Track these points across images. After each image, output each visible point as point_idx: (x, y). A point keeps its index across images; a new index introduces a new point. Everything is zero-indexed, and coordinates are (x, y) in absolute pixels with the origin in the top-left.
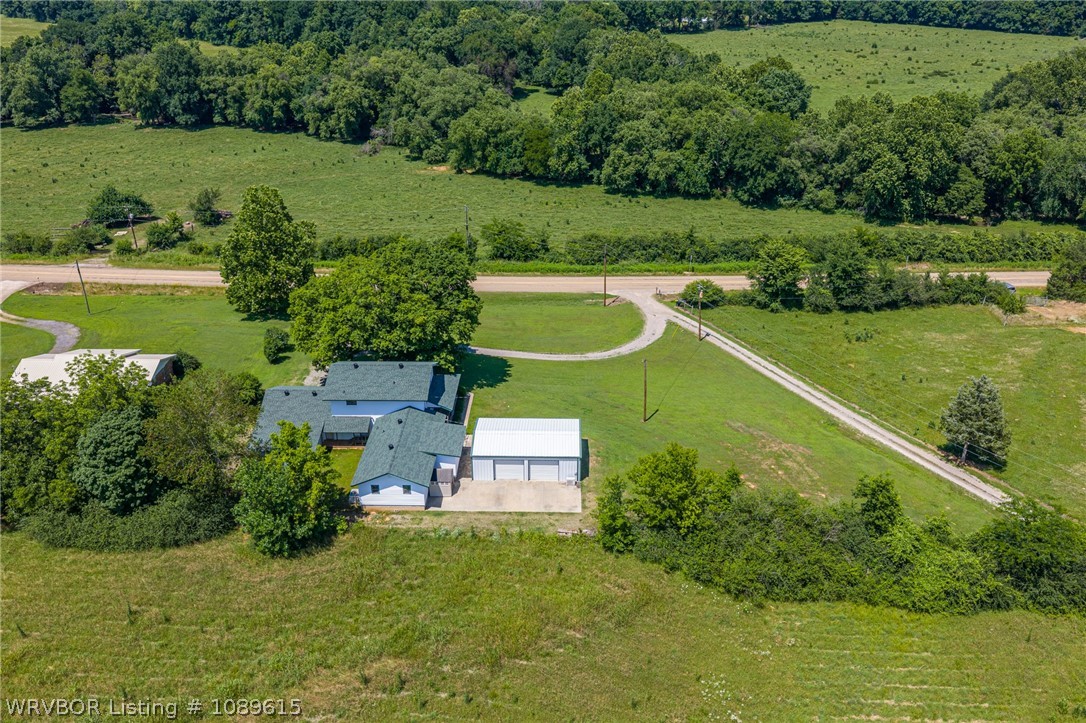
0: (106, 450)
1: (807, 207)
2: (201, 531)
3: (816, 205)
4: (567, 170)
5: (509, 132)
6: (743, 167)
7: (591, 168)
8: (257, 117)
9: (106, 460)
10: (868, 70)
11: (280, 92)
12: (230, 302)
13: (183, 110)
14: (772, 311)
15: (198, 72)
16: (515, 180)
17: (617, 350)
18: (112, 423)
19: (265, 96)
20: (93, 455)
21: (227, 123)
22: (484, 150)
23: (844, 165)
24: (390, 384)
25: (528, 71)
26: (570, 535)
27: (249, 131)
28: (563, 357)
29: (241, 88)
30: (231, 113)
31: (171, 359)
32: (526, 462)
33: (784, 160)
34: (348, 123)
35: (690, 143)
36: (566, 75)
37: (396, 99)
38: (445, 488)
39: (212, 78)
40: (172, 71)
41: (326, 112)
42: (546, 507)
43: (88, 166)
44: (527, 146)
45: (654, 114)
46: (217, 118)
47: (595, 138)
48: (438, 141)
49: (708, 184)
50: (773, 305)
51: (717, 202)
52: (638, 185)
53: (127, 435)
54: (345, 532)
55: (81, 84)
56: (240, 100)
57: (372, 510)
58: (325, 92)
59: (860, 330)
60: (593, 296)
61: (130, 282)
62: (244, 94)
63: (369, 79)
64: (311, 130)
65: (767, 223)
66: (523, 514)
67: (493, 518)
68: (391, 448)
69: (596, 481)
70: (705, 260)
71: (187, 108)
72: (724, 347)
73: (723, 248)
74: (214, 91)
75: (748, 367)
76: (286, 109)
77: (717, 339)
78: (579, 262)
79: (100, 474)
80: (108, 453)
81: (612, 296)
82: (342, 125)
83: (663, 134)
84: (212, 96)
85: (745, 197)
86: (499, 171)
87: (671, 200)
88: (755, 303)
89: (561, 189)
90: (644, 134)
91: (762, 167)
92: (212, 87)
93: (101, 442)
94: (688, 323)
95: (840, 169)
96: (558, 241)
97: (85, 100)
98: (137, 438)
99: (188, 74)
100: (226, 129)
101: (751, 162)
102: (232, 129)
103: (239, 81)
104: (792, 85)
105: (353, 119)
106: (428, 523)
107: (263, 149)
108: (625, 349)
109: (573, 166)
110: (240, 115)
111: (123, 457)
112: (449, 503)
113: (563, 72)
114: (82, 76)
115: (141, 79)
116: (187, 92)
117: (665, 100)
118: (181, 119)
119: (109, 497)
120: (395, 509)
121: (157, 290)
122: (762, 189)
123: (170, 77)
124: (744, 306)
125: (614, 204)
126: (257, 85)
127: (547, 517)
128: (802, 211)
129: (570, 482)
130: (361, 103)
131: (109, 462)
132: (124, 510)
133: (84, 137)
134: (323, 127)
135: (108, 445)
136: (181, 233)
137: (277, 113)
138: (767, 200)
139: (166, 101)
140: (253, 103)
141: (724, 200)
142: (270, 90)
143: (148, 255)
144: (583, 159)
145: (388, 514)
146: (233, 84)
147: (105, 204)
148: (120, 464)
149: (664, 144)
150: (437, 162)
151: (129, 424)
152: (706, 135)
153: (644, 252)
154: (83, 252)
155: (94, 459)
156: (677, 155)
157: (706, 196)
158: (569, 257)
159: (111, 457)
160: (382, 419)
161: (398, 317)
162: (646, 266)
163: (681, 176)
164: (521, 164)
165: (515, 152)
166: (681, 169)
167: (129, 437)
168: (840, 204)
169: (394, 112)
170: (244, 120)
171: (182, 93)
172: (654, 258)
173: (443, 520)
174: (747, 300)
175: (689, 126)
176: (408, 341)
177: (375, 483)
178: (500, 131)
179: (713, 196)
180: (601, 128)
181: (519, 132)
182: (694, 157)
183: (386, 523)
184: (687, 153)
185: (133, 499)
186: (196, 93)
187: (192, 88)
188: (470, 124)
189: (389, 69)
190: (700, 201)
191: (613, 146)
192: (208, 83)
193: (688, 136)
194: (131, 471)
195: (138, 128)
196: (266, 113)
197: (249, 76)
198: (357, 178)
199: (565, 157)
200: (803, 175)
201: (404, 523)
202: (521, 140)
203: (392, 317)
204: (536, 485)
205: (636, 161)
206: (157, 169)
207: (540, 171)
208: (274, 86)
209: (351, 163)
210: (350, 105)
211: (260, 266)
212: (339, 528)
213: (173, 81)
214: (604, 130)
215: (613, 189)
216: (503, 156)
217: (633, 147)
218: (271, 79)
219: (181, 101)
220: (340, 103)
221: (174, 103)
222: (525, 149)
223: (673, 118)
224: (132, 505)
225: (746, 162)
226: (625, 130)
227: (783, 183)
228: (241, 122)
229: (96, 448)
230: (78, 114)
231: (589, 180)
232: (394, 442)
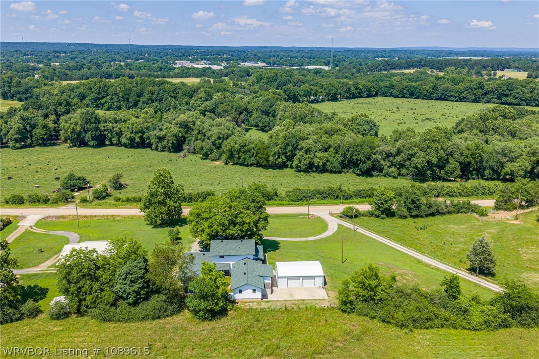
0: (131, 276)
1: (385, 176)
2: (169, 312)
3: (388, 175)
4: (277, 162)
5: (250, 146)
6: (357, 159)
7: (287, 161)
8: (128, 142)
9: (131, 281)
10: (397, 118)
11: (139, 131)
12: (147, 220)
13: (92, 139)
14: (382, 218)
15: (99, 122)
16: (253, 167)
17: (321, 236)
18: (133, 265)
19: (132, 133)
20: (125, 279)
21: (112, 144)
22: (238, 154)
23: (400, 157)
24: (238, 248)
25: (247, 120)
26: (326, 307)
27: (123, 148)
28: (298, 239)
29: (120, 129)
30: (115, 140)
32: (301, 279)
33: (374, 156)
34: (173, 143)
35: (331, 149)
36: (266, 122)
37: (195, 132)
38: (268, 291)
39: (106, 124)
40: (88, 121)
41: (161, 139)
42: (312, 297)
43: (51, 164)
44: (259, 152)
45: (315, 137)
46: (107, 142)
47: (290, 148)
48: (215, 150)
49: (340, 167)
50: (382, 216)
51: (345, 175)
52: (311, 168)
53: (139, 270)
54: (231, 309)
55: (43, 128)
56: (120, 134)
57: (240, 301)
58: (161, 130)
59: (421, 225)
60: (302, 215)
61: (91, 214)
62: (121, 131)
63: (180, 124)
64: (154, 147)
65: (369, 183)
66: (303, 300)
67: (292, 302)
68: (245, 274)
69: (330, 286)
70: (347, 199)
71: (94, 138)
72: (365, 233)
73: (354, 193)
74: (107, 130)
75: (378, 241)
76: (141, 138)
77: (361, 230)
78: (292, 200)
79: (127, 287)
80: (132, 278)
81: (310, 215)
82: (169, 144)
83: (319, 146)
84: (106, 132)
85: (358, 172)
86: (246, 163)
87: (325, 174)
88: (374, 215)
89: (275, 170)
90: (312, 146)
91: (365, 159)
92: (106, 129)
93: (129, 273)
94: (347, 224)
95: (398, 159)
96: (282, 192)
97: (44, 135)
98: (143, 271)
99: (95, 123)
100: (112, 147)
101: (362, 156)
102: (115, 147)
103: (119, 126)
104: (371, 125)
105: (175, 142)
106: (264, 305)
107: (132, 156)
108: (323, 235)
109: (280, 160)
110: (120, 142)
111: (138, 279)
112: (271, 297)
113: (264, 120)
114: (44, 124)
115: (73, 125)
116: (94, 131)
117: (319, 131)
118: (91, 143)
119: (130, 298)
120: (248, 301)
122: (366, 168)
123: (87, 124)
124: (369, 217)
125: (299, 176)
126: (128, 127)
127: (314, 301)
128: (383, 178)
129: (320, 287)
130: (178, 135)
131: (132, 282)
132: (135, 304)
133: (44, 152)
134: (160, 145)
135: (132, 274)
136: (106, 193)
137: (137, 140)
138: (368, 173)
139: (84, 135)
140: (126, 135)
141: (348, 174)
142: (135, 129)
143: (94, 203)
144: (283, 157)
145: (246, 302)
146: (116, 127)
147: (70, 181)
148: (136, 282)
149: (320, 150)
150: (216, 160)
151: (140, 265)
152: (339, 146)
153: (320, 196)
154: (64, 202)
155: (125, 281)
156: (326, 154)
157: (340, 172)
158: (287, 198)
159: (133, 279)
160: (235, 263)
161: (239, 220)
162: (322, 201)
163: (328, 164)
164: (256, 160)
165: (253, 155)
166: (328, 161)
167: (140, 271)
168: (399, 174)
169: (193, 138)
170: (121, 143)
171: (92, 131)
173: (270, 304)
174: (371, 214)
175: (330, 142)
176: (242, 231)
177: (240, 289)
178: (245, 145)
179: (343, 172)
180: (292, 144)
181: (255, 146)
182: (333, 156)
183: (246, 306)
184: (330, 154)
185: (140, 298)
186: (99, 131)
187: (97, 129)
188: (233, 143)
189: (190, 119)
190: (337, 174)
191: (298, 151)
192: (104, 127)
193: (330, 147)
194: (141, 285)
195: (70, 147)
196: (132, 140)
197: (123, 123)
198: (180, 168)
199: (276, 156)
200: (382, 162)
201: (254, 306)
202: (256, 149)
203: (236, 221)
204: (306, 289)
205: (309, 158)
206: (84, 166)
207: (265, 163)
208: (136, 128)
209: (175, 161)
210: (175, 135)
212: (228, 308)
213: (88, 126)
214: (294, 144)
215: (298, 169)
216: (247, 157)
217: (308, 151)
218: (135, 125)
219: (91, 135)
220: (169, 135)
221: (88, 136)
222: (258, 153)
223: (323, 139)
224: (139, 301)
225: (358, 157)
226: (302, 144)
227: (374, 166)
228: (119, 144)
229: (126, 276)
230: (40, 142)
231: (286, 167)
232: (245, 271)
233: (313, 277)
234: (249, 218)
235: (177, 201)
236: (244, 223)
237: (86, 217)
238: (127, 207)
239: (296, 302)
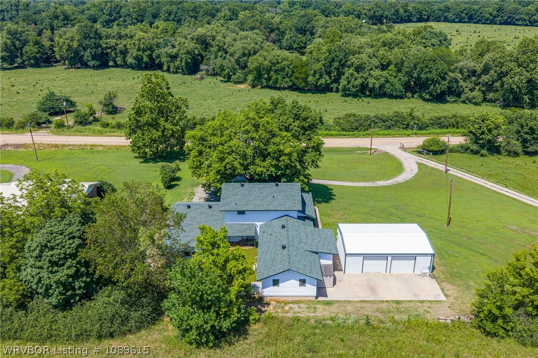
0: (51, 253)
1: (464, 102)
2: (132, 323)
3: (469, 101)
4: (319, 83)
5: (283, 63)
6: (427, 78)
7: (332, 83)
8: (134, 61)
9: (50, 261)
11: (147, 47)
12: (134, 150)
13: (92, 58)
14: (482, 155)
15: (101, 38)
16: (287, 91)
17: (396, 180)
18: (56, 229)
19: (139, 50)
20: (39, 257)
21: (117, 66)
22: (268, 74)
23: (488, 76)
24: (271, 197)
25: (279, 40)
26: (449, 321)
27: (129, 70)
28: (362, 184)
29: (125, 46)
30: (119, 60)
31: (96, 185)
32: (390, 258)
33: (451, 74)
34: (187, 63)
35: (392, 67)
36: (301, 42)
37: (215, 49)
38: (328, 281)
39: (108, 41)
40: (86, 37)
41: (174, 57)
42: (414, 295)
43: (38, 86)
44: (295, 70)
45: (370, 50)
46: (111, 63)
47: (336, 64)
48: (240, 71)
49: (404, 90)
50: (482, 152)
51: (409, 100)
52: (364, 91)
53: (69, 239)
54: (257, 321)
55: (35, 44)
56: (124, 53)
57: (272, 300)
58: (173, 46)
60: (360, 149)
61: (64, 143)
62: (126, 50)
63: (197, 39)
64: (165, 68)
65: (444, 110)
66: (398, 302)
67: (375, 306)
68: (284, 247)
69: (444, 273)
70: (420, 129)
71: (94, 57)
72: (463, 177)
73: (431, 121)
74: (110, 48)
75: (490, 190)
76: (150, 56)
77: (453, 171)
78: (343, 130)
79: (44, 274)
80: (52, 256)
81: (373, 149)
82: (183, 64)
83: (375, 62)
84: (109, 51)
85: (427, 97)
86: (278, 86)
87: (382, 99)
88: (469, 151)
89: (314, 95)
90: (365, 61)
91: (439, 78)
92: (108, 46)
93: (46, 246)
94: (431, 163)
95: (485, 78)
96: (329, 119)
97: (37, 53)
98: (77, 242)
99: (95, 38)
100: (116, 69)
101: (434, 75)
102: (120, 69)
103: (124, 42)
105: (189, 61)
106: (322, 312)
107: (138, 77)
108: (400, 179)
109: (322, 81)
110: (125, 62)
111: (65, 259)
112: (333, 293)
113: (300, 40)
114: (35, 40)
115: (69, 41)
116: (94, 48)
117: (375, 43)
118: (91, 63)
119: (53, 294)
120: (290, 299)
121: (82, 147)
122: (439, 91)
123: (85, 40)
124: (461, 153)
125: (349, 102)
126: (134, 44)
127: (419, 304)
128: (461, 104)
129: (425, 274)
130: (194, 52)
131: (53, 263)
132: (65, 305)
133: (36, 73)
134: (172, 65)
135: (52, 248)
136: (94, 117)
137: (145, 59)
138: (440, 98)
139: (82, 53)
140: (132, 53)
141: (412, 99)
142: (142, 46)
143: (75, 128)
144: (327, 78)
145: (286, 303)
146: (121, 43)
147: (48, 102)
148: (63, 265)
149: (377, 67)
150: (239, 83)
151: (71, 229)
152: (402, 62)
153: (384, 124)
154: (34, 127)
155: (40, 261)
156: (385, 73)
157: (401, 97)
158: (337, 127)
159: (54, 259)
160: (266, 225)
161: (271, 148)
162: (386, 132)
163: (387, 85)
164: (291, 81)
165: (287, 75)
166: (387, 81)
167: (71, 241)
168: (485, 100)
169: (213, 56)
170: (126, 64)
171: (92, 48)
172: (390, 128)
173: (334, 308)
174: (464, 149)
175: (390, 57)
176: (276, 167)
177: (275, 278)
178: (278, 63)
179: (406, 97)
180: (339, 58)
181: (289, 63)
182: (395, 75)
183: (287, 312)
184: (390, 72)
185: (73, 296)
186: (100, 49)
187: (98, 46)
188: (261, 59)
189: (209, 34)
190: (399, 100)
191: (347, 69)
192: (106, 43)
193: (389, 63)
194: (72, 271)
195: (66, 69)
196: (139, 59)
197: (129, 40)
198: (195, 91)
199: (317, 76)
200: (462, 83)
201: (304, 313)
202: (291, 67)
203: (266, 150)
204: (398, 277)
205: (362, 77)
206: (78, 87)
207: (303, 85)
208: (144, 44)
209: (190, 84)
210: (188, 52)
211: (154, 125)
212: (251, 318)
213: (87, 42)
214: (341, 60)
215: (347, 93)
216: (280, 77)
217: (359, 69)
218: (142, 40)
219: (91, 53)
220: (182, 51)
221: (87, 55)
222: (294, 72)
223: (381, 52)
224: (72, 301)
225: (429, 75)
226: (353, 59)
227: (449, 88)
228: (125, 65)
229: (42, 251)
230: (32, 61)
231: (330, 90)
232: (285, 243)
233: (413, 257)
234: (290, 146)
235: (178, 122)
236: (281, 153)
237: (57, 146)
238: (116, 134)
239: (384, 306)
